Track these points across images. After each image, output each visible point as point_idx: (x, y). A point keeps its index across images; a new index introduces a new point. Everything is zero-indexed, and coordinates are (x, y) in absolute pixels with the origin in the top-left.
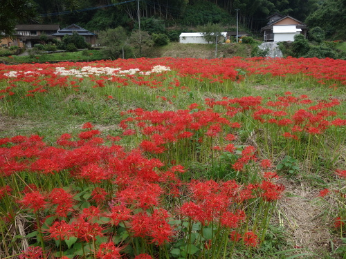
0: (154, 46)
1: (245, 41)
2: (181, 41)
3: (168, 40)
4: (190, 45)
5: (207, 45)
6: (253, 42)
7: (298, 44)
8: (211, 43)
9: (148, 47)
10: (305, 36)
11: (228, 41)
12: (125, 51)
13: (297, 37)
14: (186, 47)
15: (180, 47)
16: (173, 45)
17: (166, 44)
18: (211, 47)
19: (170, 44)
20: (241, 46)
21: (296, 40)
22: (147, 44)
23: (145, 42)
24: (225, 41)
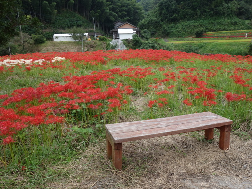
0: (34, 44)
1: (101, 40)
2: (55, 40)
3: (45, 40)
4: (62, 42)
5: (74, 42)
6: (106, 40)
7: (135, 40)
8: (77, 41)
9: (29, 45)
10: (138, 35)
11: (89, 39)
12: (10, 49)
13: (134, 36)
14: (60, 44)
15: (55, 44)
16: (49, 43)
17: (43, 42)
18: (78, 44)
19: (47, 42)
20: (99, 43)
21: (133, 38)
22: (29, 43)
23: (26, 41)
24: (87, 40)
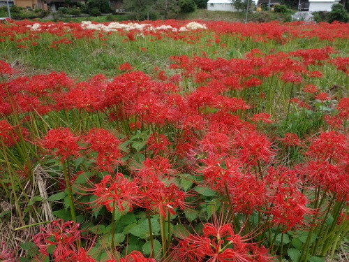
0: (181, 12)
1: (278, 10)
2: (209, 8)
3: (196, 7)
4: (218, 12)
5: (236, 13)
6: (286, 11)
7: (336, 14)
8: (240, 10)
9: (174, 14)
10: (343, 6)
11: (259, 9)
12: (150, 17)
13: (334, 7)
14: (214, 14)
15: (208, 15)
16: (201, 12)
17: (192, 10)
18: (241, 15)
19: (197, 10)
20: (273, 15)
21: (333, 10)
22: (173, 11)
23: (171, 8)
24: (255, 10)
